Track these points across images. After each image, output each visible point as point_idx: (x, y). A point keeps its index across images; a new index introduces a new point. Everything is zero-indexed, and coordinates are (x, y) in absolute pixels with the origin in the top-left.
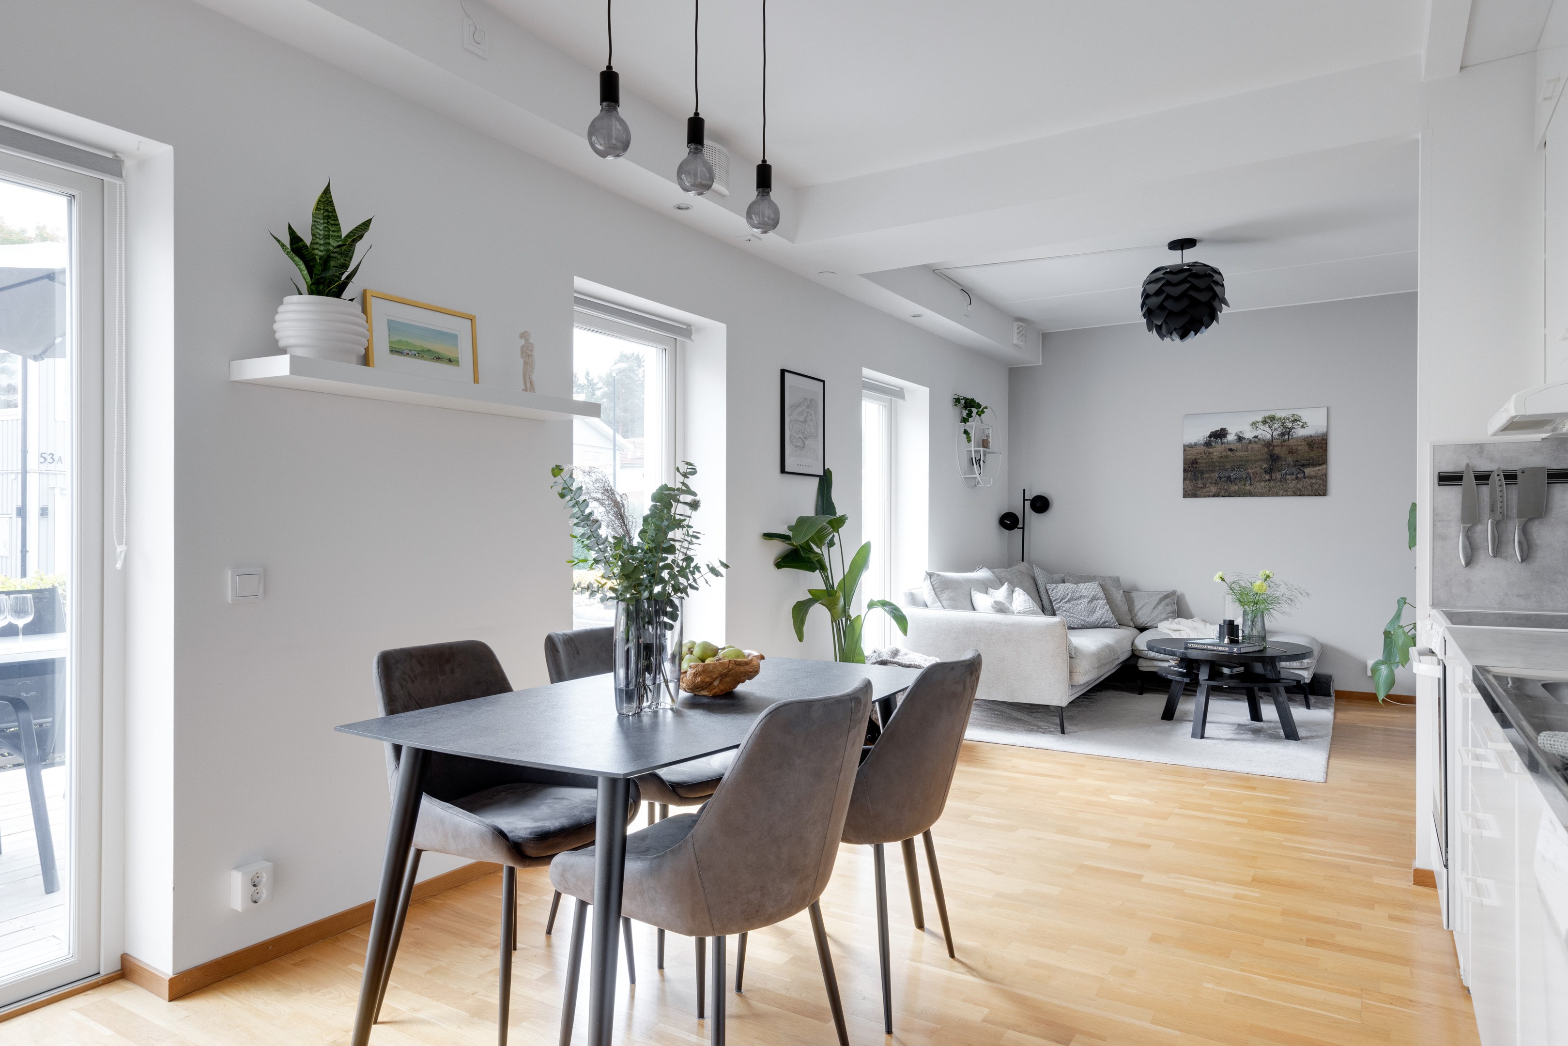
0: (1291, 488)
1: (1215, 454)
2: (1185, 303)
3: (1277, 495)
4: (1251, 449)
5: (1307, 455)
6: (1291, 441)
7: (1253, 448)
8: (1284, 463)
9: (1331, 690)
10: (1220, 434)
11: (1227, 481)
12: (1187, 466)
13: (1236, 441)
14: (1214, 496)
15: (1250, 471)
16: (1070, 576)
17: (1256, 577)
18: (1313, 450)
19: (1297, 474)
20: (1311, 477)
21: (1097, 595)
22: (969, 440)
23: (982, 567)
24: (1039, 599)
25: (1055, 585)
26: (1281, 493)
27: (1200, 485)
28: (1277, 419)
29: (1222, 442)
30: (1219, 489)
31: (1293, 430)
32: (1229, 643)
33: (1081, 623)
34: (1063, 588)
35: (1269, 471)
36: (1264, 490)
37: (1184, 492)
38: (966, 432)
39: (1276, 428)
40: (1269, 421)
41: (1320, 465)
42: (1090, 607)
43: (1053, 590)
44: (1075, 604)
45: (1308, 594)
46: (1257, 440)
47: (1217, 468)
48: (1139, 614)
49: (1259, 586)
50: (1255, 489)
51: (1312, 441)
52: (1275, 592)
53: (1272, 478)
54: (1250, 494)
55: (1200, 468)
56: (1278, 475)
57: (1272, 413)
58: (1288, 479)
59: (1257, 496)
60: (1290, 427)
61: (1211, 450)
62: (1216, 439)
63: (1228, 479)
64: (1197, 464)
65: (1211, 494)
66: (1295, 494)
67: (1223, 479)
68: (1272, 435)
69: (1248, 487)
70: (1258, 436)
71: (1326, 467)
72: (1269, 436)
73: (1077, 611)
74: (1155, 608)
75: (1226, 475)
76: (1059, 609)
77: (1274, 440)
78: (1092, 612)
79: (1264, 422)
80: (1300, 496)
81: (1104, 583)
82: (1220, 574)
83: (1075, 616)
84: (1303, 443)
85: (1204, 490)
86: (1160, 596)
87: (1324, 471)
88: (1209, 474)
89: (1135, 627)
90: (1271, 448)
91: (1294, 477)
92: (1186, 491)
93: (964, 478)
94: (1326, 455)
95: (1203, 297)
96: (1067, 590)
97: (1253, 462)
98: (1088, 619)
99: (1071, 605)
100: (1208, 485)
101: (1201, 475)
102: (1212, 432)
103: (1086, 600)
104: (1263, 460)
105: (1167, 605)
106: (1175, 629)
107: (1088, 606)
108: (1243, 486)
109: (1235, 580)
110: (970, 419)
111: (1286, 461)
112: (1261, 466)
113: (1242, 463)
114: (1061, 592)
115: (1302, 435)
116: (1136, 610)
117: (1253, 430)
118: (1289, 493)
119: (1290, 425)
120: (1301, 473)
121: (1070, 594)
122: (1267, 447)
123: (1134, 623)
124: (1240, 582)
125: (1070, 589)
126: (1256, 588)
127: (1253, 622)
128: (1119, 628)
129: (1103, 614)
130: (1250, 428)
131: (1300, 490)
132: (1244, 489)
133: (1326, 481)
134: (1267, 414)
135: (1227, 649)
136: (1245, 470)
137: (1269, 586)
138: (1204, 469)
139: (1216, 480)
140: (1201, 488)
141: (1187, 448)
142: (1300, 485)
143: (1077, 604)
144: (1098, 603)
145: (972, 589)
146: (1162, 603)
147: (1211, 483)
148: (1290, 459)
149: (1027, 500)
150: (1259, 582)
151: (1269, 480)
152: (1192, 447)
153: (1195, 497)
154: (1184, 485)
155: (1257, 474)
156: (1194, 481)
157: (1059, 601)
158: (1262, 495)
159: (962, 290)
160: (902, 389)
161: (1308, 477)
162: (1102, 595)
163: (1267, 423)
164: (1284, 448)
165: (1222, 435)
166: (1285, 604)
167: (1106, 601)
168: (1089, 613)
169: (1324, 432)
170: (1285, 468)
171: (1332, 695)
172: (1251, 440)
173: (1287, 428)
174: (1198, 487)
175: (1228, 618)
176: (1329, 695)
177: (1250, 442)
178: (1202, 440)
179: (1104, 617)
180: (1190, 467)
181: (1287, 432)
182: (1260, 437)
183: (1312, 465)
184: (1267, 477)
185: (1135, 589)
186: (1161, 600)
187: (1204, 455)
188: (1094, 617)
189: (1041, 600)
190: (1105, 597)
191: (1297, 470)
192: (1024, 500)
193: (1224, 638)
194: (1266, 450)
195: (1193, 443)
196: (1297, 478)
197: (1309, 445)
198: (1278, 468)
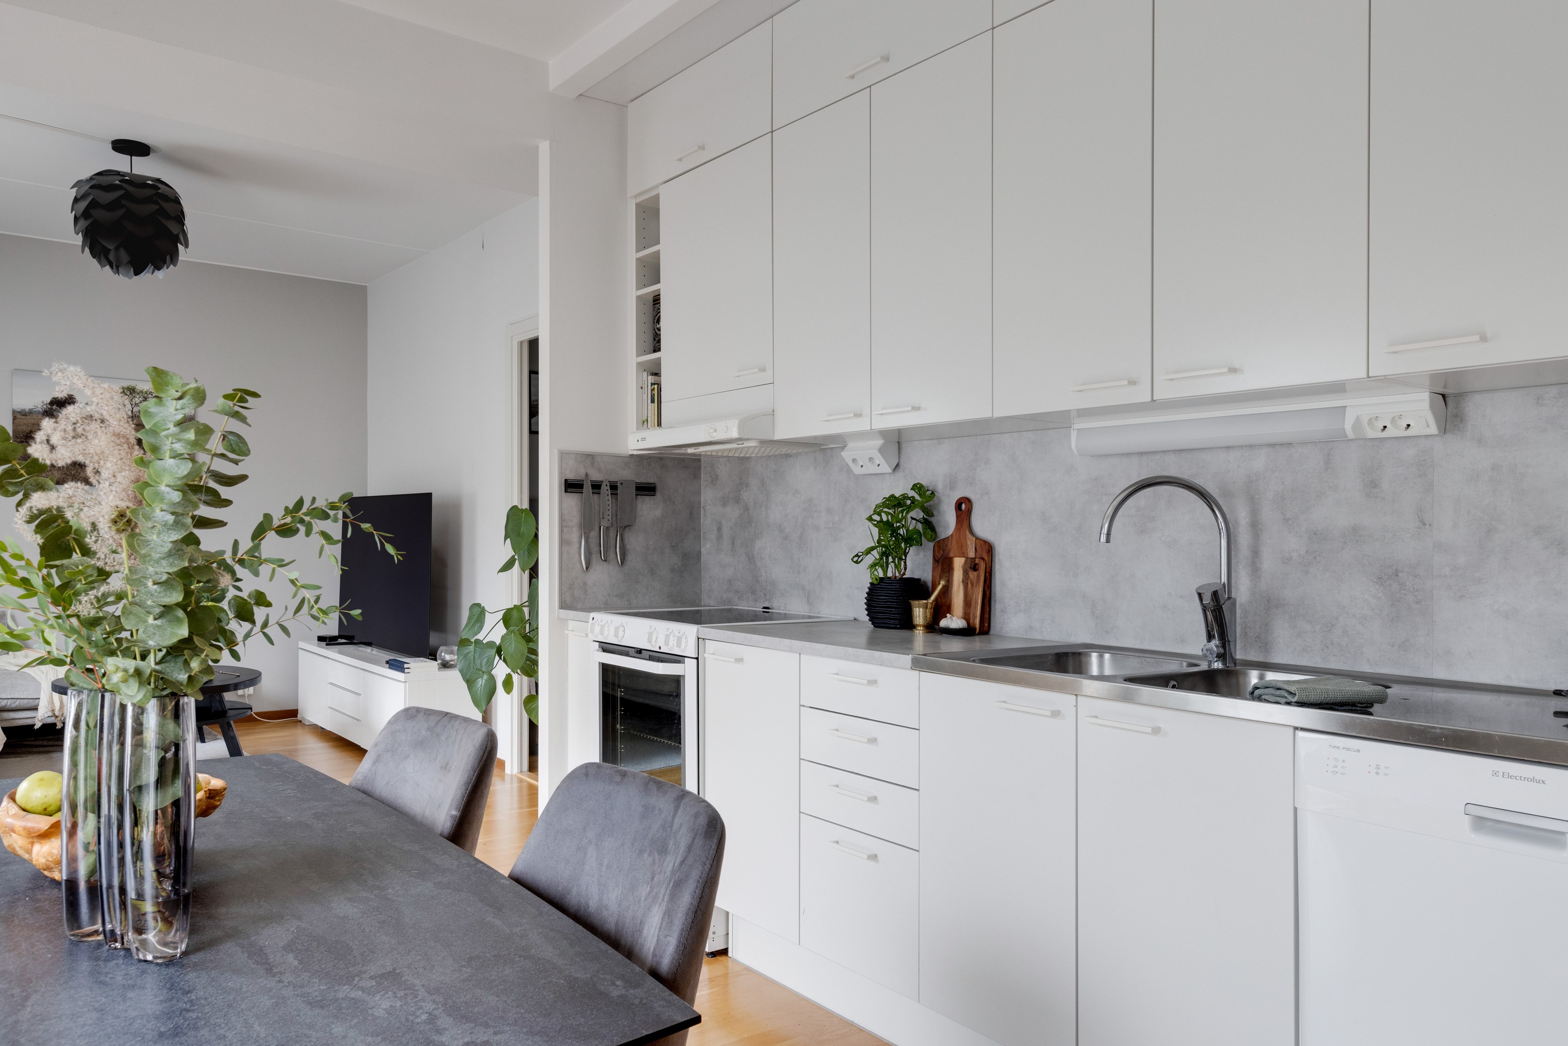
10: (65, 402)
28: (138, 391)
30: (65, 474)
39: (137, 402)
57: (132, 384)
62: (60, 408)
68: (132, 411)
102: (54, 397)
134: (126, 384)
141: (19, 416)
152: (25, 415)
165: (67, 403)
178: (39, 406)
195: (27, 410)
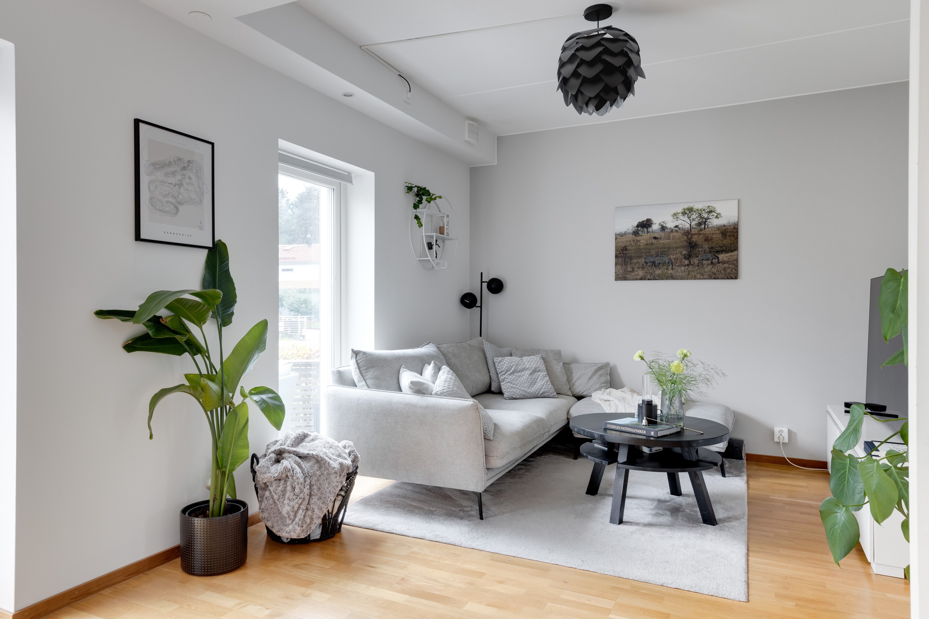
0: (707, 272)
1: (641, 242)
2: (599, 68)
3: (695, 278)
4: (673, 237)
5: (720, 242)
6: (707, 230)
7: (674, 237)
8: (701, 250)
9: (743, 454)
10: (646, 224)
11: (652, 266)
12: (618, 252)
13: (660, 230)
14: (641, 279)
15: (672, 256)
16: (516, 350)
17: (675, 356)
18: (726, 238)
19: (712, 260)
20: (724, 262)
21: (538, 367)
22: (420, 225)
23: (430, 343)
24: (488, 371)
25: (502, 358)
26: (698, 276)
27: (629, 269)
28: (695, 210)
29: (648, 231)
30: (646, 272)
31: (708, 220)
32: (647, 424)
33: (523, 393)
34: (508, 361)
35: (688, 257)
36: (684, 274)
37: (615, 275)
38: (417, 217)
39: (694, 218)
40: (688, 212)
41: (732, 251)
42: (531, 379)
43: (499, 363)
44: (518, 375)
45: (724, 374)
46: (677, 229)
47: (643, 254)
48: (577, 384)
49: (676, 367)
50: (676, 272)
51: (725, 230)
52: (692, 373)
53: (690, 263)
54: (672, 277)
55: (629, 255)
56: (695, 261)
57: (691, 205)
58: (705, 264)
59: (678, 279)
60: (706, 217)
61: (638, 238)
62: (643, 228)
63: (653, 264)
64: (627, 251)
65: (639, 277)
66: (710, 278)
67: (649, 264)
68: (690, 225)
69: (670, 271)
70: (678, 226)
71: (738, 253)
72: (688, 226)
73: (520, 383)
74: (590, 378)
75: (652, 260)
76: (504, 380)
77: (692, 229)
78: (533, 383)
79: (684, 213)
80: (715, 279)
81: (546, 356)
82: (639, 353)
83: (517, 387)
84: (718, 232)
85: (633, 274)
86: (595, 368)
87: (735, 257)
88: (637, 260)
89: (573, 396)
90: (690, 236)
91: (709, 262)
92: (617, 275)
93: (419, 260)
94: (737, 242)
95: (618, 62)
96: (512, 362)
97: (674, 249)
98: (529, 390)
99: (514, 376)
100: (636, 269)
101: (630, 261)
102: (639, 222)
103: (528, 373)
104: (683, 247)
105: (601, 375)
106: (606, 400)
107: (530, 377)
108: (666, 271)
109: (654, 358)
110: (420, 205)
111: (702, 248)
112: (681, 253)
113: (665, 250)
114: (506, 365)
115: (716, 225)
116: (574, 380)
117: (674, 220)
118: (705, 276)
119: (706, 216)
120: (715, 259)
121: (514, 367)
122: (687, 236)
123: (572, 392)
124: (659, 361)
125: (514, 362)
126: (673, 369)
127: (671, 401)
128: (557, 398)
129: (543, 385)
130: (672, 218)
131: (715, 273)
132: (666, 273)
133: (737, 266)
134: (686, 206)
135: (645, 432)
136: (668, 256)
137: (687, 366)
138: (633, 255)
139: (643, 265)
140: (630, 271)
141: (618, 237)
142: (715, 269)
143: (520, 376)
144: (539, 375)
145: (403, 366)
146: (597, 374)
147: (639, 268)
148: (706, 246)
149: (484, 282)
150: (676, 363)
151: (688, 265)
152: (622, 236)
153: (625, 280)
154: (615, 270)
155: (677, 259)
156: (624, 266)
157: (504, 373)
158: (682, 278)
159: (399, 75)
160: (349, 173)
161: (721, 262)
162: (543, 367)
163: (686, 214)
164: (701, 236)
165: (647, 225)
166: (702, 383)
167: (546, 373)
168: (530, 384)
169: (736, 222)
170: (702, 254)
171: (743, 458)
172: (672, 229)
173: (703, 218)
174: (627, 271)
175: (647, 398)
176: (741, 458)
177: (672, 231)
178: (630, 229)
179: (543, 388)
180: (620, 253)
181: (703, 222)
182: (680, 226)
183: (725, 252)
184: (687, 262)
185: (575, 361)
186: (596, 372)
187: (632, 243)
188: (534, 388)
189: (489, 372)
190: (546, 369)
191: (712, 256)
192: (482, 282)
193: (643, 419)
194: (685, 238)
195: (623, 233)
196: (712, 263)
197: (723, 234)
198: (696, 254)
